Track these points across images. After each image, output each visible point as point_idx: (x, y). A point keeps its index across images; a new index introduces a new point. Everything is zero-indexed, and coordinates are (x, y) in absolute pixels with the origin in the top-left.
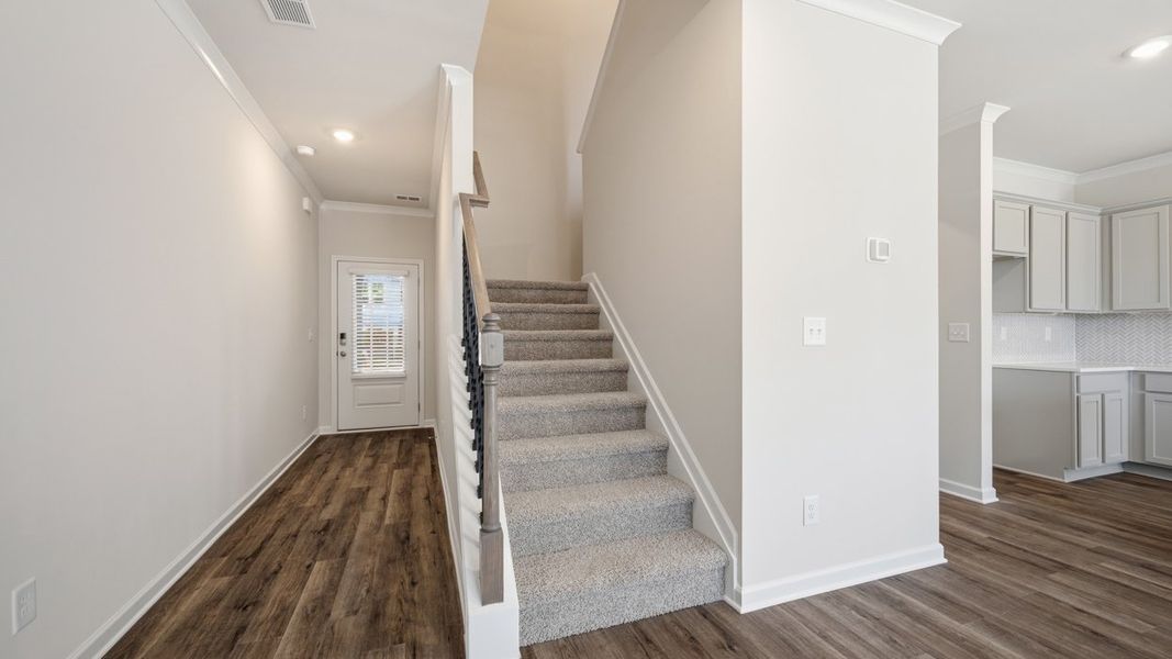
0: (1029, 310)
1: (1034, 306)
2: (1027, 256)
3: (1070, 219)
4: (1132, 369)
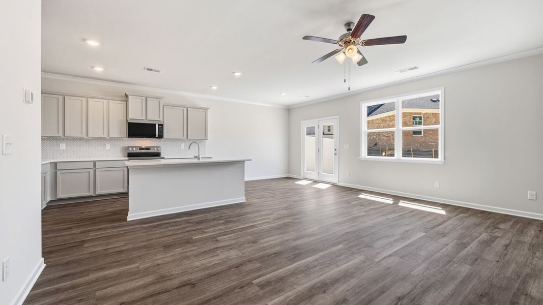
4: (52, 161)
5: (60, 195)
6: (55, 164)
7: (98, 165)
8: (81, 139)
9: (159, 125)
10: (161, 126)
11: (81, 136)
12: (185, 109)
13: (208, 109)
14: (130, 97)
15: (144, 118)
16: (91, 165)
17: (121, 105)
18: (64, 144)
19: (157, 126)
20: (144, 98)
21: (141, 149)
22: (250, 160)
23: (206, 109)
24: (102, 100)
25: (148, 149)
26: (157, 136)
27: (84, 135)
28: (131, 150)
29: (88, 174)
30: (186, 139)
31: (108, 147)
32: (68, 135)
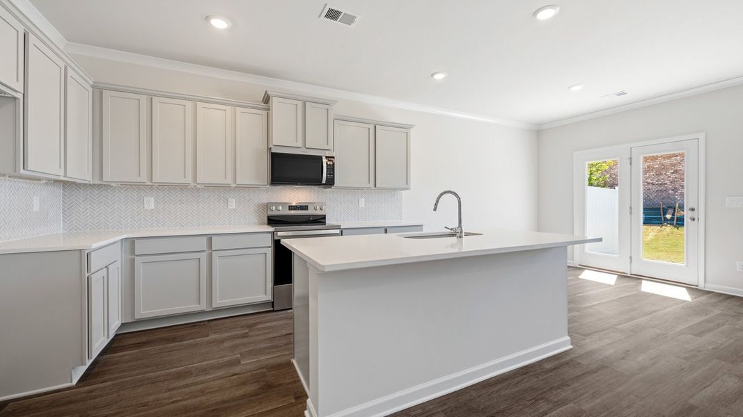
2: (20, 96)
3: (68, 76)
4: (124, 237)
5: (143, 312)
6: (131, 242)
7: (216, 243)
8: (183, 187)
9: (328, 159)
10: (332, 160)
11: (183, 181)
12: (372, 127)
13: (412, 126)
14: (275, 102)
15: (300, 144)
16: (203, 243)
17: (257, 118)
18: (152, 199)
19: (325, 160)
20: (300, 104)
21: (291, 208)
23: (406, 128)
24: (223, 107)
25: (305, 208)
26: (324, 182)
27: (189, 180)
28: (274, 212)
29: (196, 262)
30: (374, 188)
31: (232, 204)
32: (158, 178)
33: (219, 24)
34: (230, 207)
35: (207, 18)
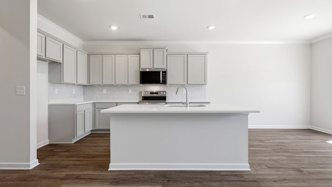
0: (62, 82)
1: (64, 81)
2: (62, 62)
3: (78, 53)
4: (93, 102)
6: (94, 104)
9: (163, 72)
10: (165, 73)
12: (186, 56)
13: (207, 53)
14: (141, 50)
15: (152, 67)
17: (136, 58)
19: (161, 73)
20: (151, 50)
21: (151, 93)
22: (258, 112)
23: (204, 54)
24: (124, 56)
25: (157, 93)
26: (161, 82)
27: (113, 83)
28: (144, 95)
30: (187, 84)
31: (130, 91)
32: (105, 83)
33: (114, 28)
34: (129, 93)
35: (110, 27)
